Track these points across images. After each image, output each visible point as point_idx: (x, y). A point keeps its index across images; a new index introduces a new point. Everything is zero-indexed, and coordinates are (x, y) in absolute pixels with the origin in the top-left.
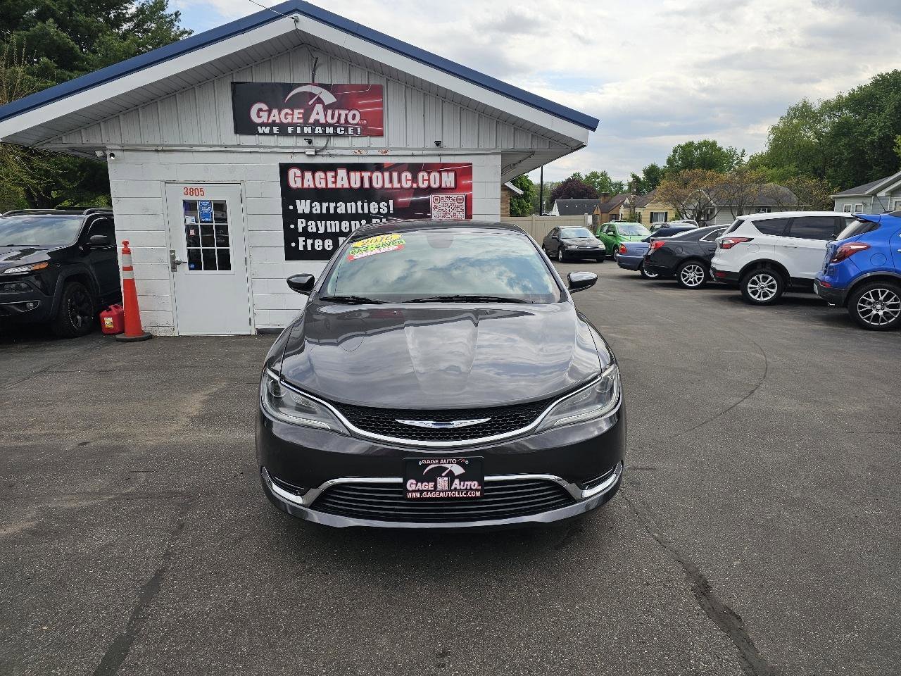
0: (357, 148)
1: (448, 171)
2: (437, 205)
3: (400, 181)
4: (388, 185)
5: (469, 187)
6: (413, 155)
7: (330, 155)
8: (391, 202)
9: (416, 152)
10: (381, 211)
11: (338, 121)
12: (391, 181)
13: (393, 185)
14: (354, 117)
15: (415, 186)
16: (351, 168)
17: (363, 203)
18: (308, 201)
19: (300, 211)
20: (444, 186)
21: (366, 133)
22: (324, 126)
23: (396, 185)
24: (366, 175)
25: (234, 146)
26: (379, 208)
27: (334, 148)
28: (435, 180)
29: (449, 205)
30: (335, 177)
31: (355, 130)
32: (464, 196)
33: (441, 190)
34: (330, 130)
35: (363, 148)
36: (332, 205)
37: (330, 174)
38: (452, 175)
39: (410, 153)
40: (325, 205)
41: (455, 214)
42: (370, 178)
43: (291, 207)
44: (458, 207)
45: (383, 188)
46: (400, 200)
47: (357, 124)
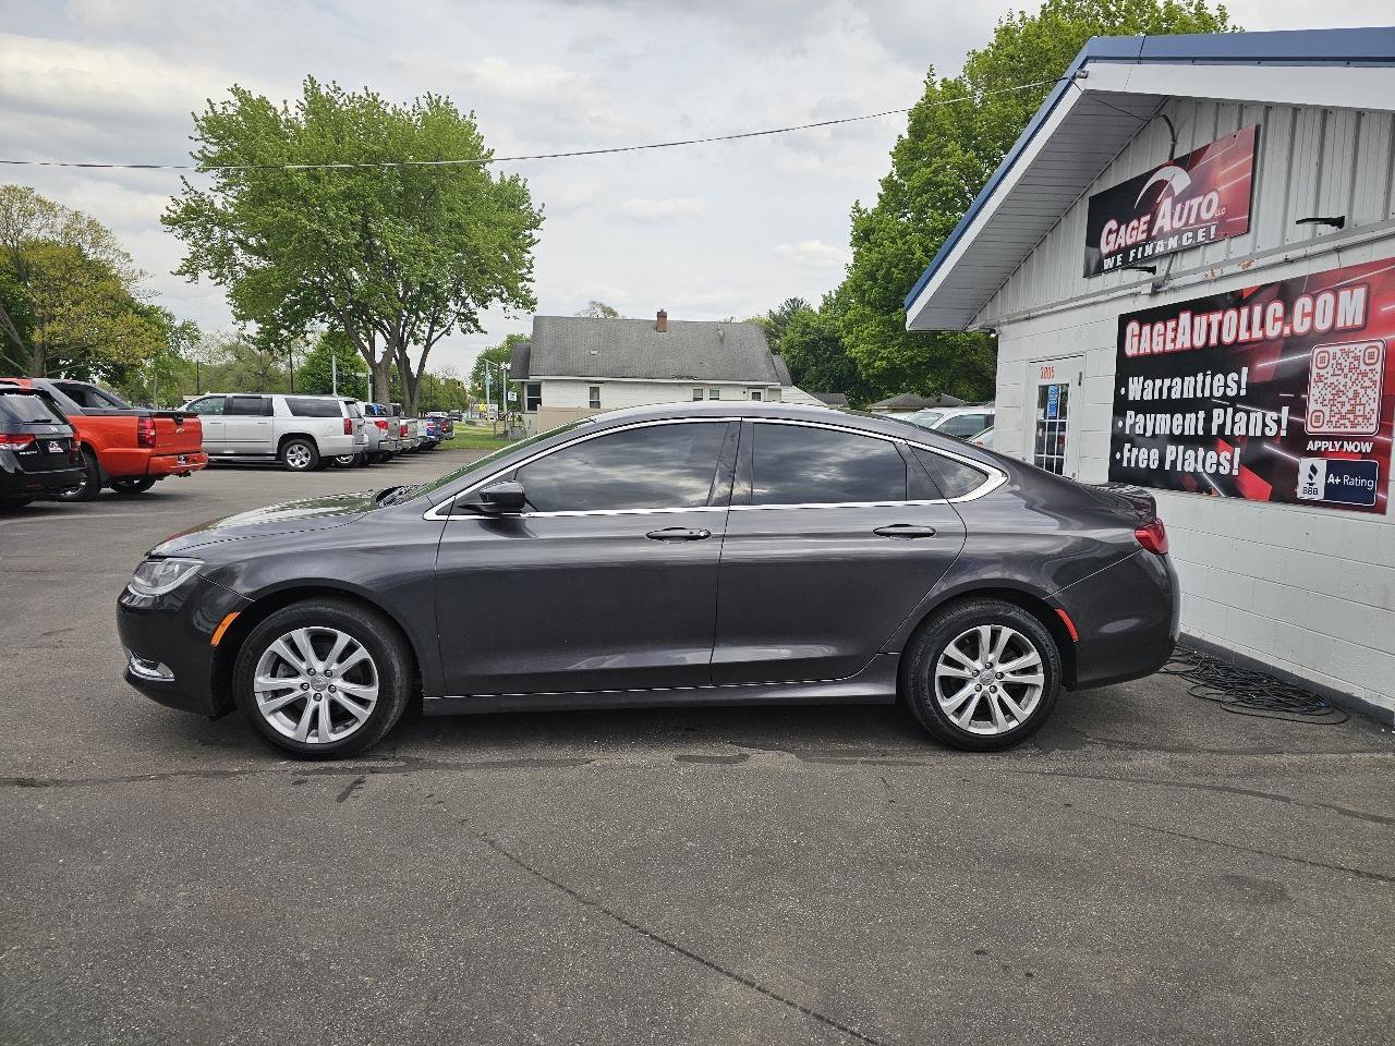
0: (1209, 267)
1: (1352, 286)
2: (1322, 372)
3: (1263, 324)
4: (1244, 336)
6: (1288, 262)
7: (1174, 289)
9: (1291, 255)
10: (1228, 391)
11: (1186, 224)
12: (1249, 328)
13: (1251, 335)
14: (1209, 206)
15: (1287, 331)
16: (1200, 307)
17: (1205, 375)
18: (1142, 379)
19: (1131, 398)
20: (1340, 324)
21: (1223, 233)
23: (1257, 334)
24: (1215, 318)
26: (1226, 385)
27: (1180, 275)
28: (1323, 311)
29: (1346, 370)
30: (1175, 330)
31: (1208, 232)
32: (1380, 345)
33: (1335, 334)
34: (1173, 243)
35: (1217, 266)
36: (1167, 384)
37: (1171, 324)
38: (1360, 294)
39: (1280, 257)
41: (1356, 394)
42: (1221, 324)
43: (1123, 391)
44: (1365, 374)
45: (1236, 342)
46: (1260, 365)
47: (1213, 219)
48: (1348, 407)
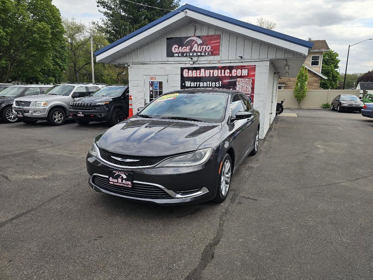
0: (209, 61)
1: (245, 69)
2: (239, 83)
3: (224, 73)
4: (220, 75)
5: (254, 76)
6: (230, 63)
7: (199, 64)
8: (220, 82)
9: (232, 61)
10: (216, 86)
11: (202, 50)
12: (221, 73)
13: (221, 75)
14: (208, 48)
15: (231, 75)
16: (206, 68)
17: (210, 82)
18: (190, 82)
19: (187, 86)
20: (242, 75)
21: (213, 54)
22: (197, 52)
23: (223, 75)
24: (212, 71)
25: (166, 61)
26: (216, 84)
27: (200, 61)
28: (239, 72)
29: (244, 83)
30: (200, 72)
31: (209, 54)
32: (251, 79)
33: (241, 77)
34: (199, 54)
35: (211, 61)
36: (198, 83)
37: (198, 71)
38: (247, 70)
39: (229, 62)
40: (196, 83)
41: (247, 87)
42: (213, 72)
43: (184, 84)
44: (248, 84)
45: (218, 76)
46: (224, 81)
47: (209, 51)
48: (245, 89)
